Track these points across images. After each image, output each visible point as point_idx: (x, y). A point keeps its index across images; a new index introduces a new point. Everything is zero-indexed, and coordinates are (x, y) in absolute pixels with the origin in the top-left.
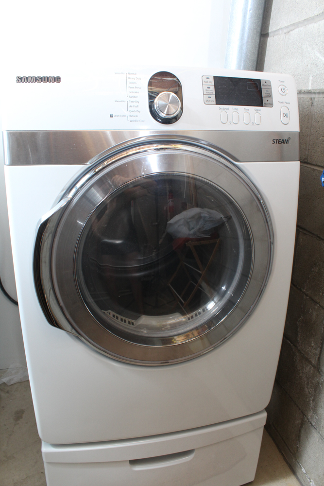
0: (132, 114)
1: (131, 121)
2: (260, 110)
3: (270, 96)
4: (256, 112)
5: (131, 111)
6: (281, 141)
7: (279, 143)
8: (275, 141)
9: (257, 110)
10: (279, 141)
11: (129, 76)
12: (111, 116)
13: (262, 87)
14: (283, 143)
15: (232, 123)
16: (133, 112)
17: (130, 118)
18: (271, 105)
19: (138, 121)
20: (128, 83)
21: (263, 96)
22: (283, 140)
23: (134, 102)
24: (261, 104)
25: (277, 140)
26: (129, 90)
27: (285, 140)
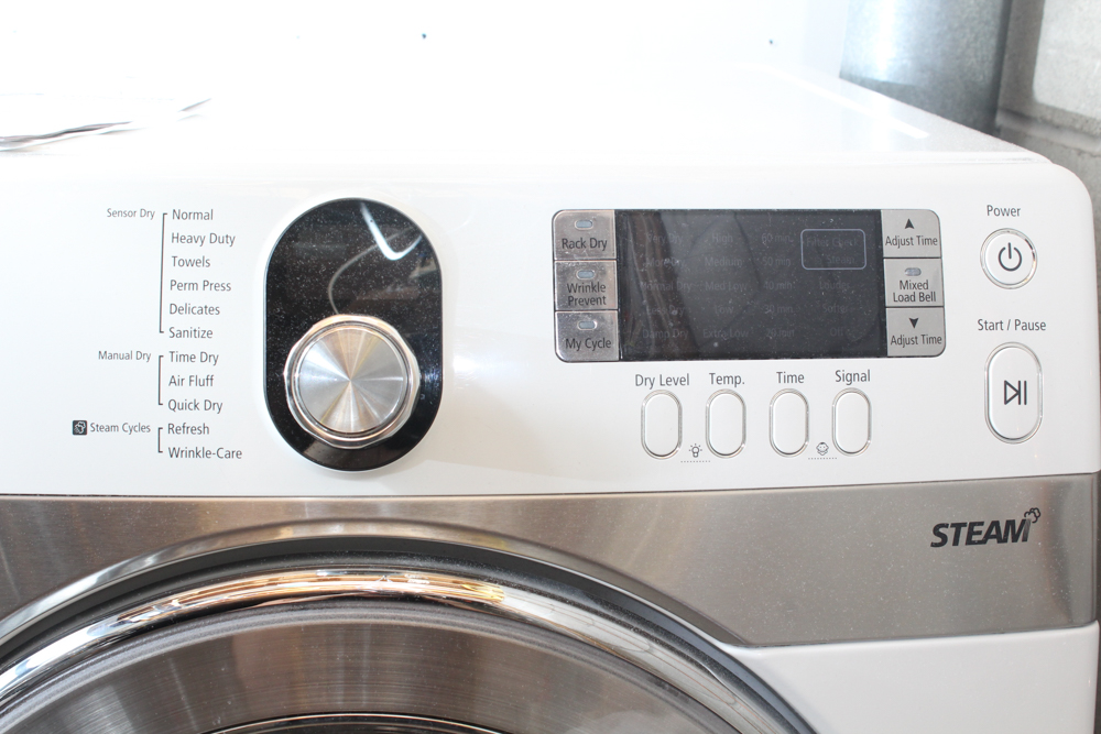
0: (179, 418)
1: (174, 453)
2: (866, 377)
3: (933, 296)
4: (843, 385)
5: (175, 406)
6: (984, 529)
7: (969, 542)
8: (950, 533)
9: (850, 378)
10: (971, 533)
11: (174, 226)
12: (79, 428)
13: (888, 250)
14: (992, 542)
15: (705, 453)
16: (186, 406)
17: (170, 440)
18: (934, 344)
19: (207, 454)
20: (168, 261)
21: (889, 301)
22: (995, 524)
23: (192, 358)
24: (872, 343)
25: (958, 526)
26: (173, 296)
27: (1010, 523)
